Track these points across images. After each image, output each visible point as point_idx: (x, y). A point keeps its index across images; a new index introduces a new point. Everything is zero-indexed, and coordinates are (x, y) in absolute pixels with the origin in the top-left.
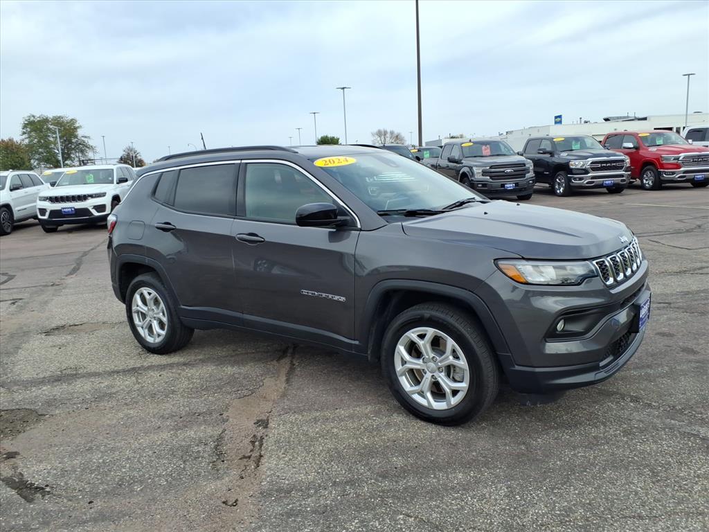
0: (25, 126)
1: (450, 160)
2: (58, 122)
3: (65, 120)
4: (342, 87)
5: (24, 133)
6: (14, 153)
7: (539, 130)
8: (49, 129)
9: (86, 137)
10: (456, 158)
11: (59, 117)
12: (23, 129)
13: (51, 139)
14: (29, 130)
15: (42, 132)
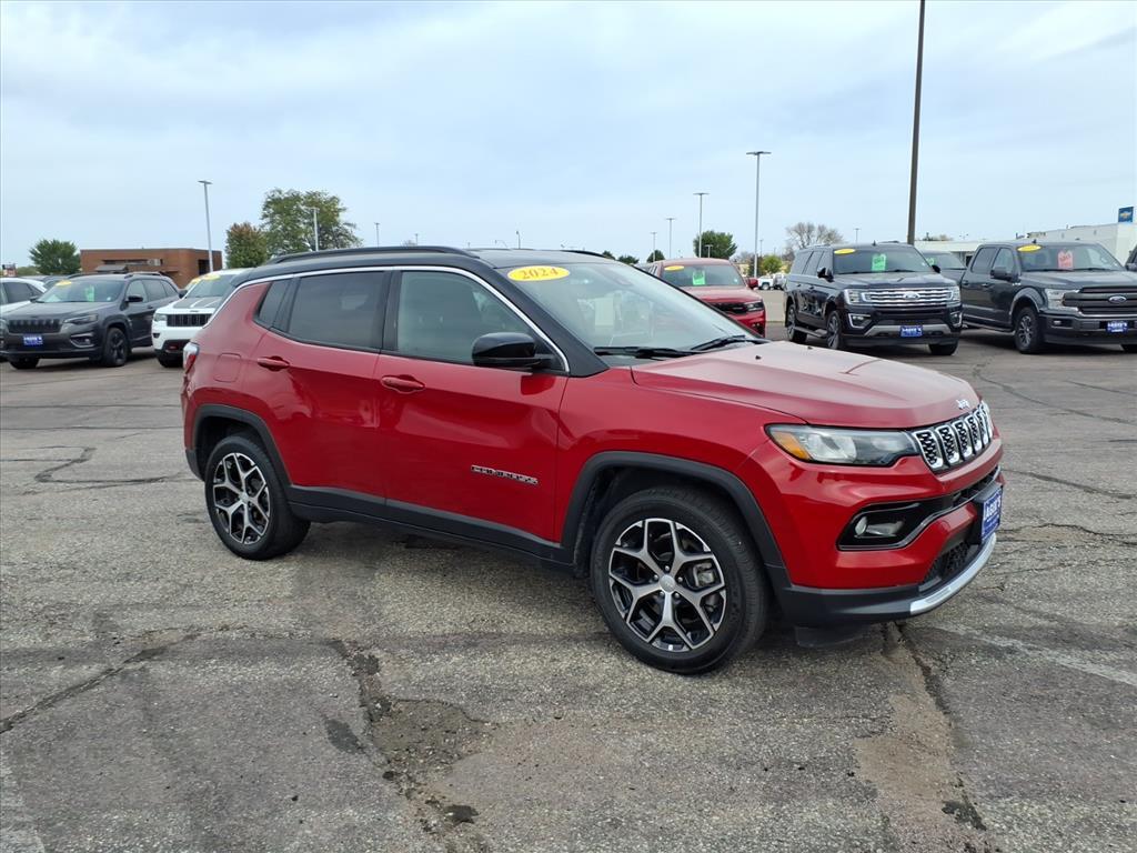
0: (267, 206)
1: (995, 275)
2: (313, 200)
3: (324, 198)
4: (757, 151)
5: (265, 216)
6: (249, 244)
7: (1095, 232)
8: (299, 211)
9: (349, 225)
10: (1009, 272)
11: (315, 194)
12: (264, 209)
13: (302, 226)
14: (271, 211)
15: (289, 215)
